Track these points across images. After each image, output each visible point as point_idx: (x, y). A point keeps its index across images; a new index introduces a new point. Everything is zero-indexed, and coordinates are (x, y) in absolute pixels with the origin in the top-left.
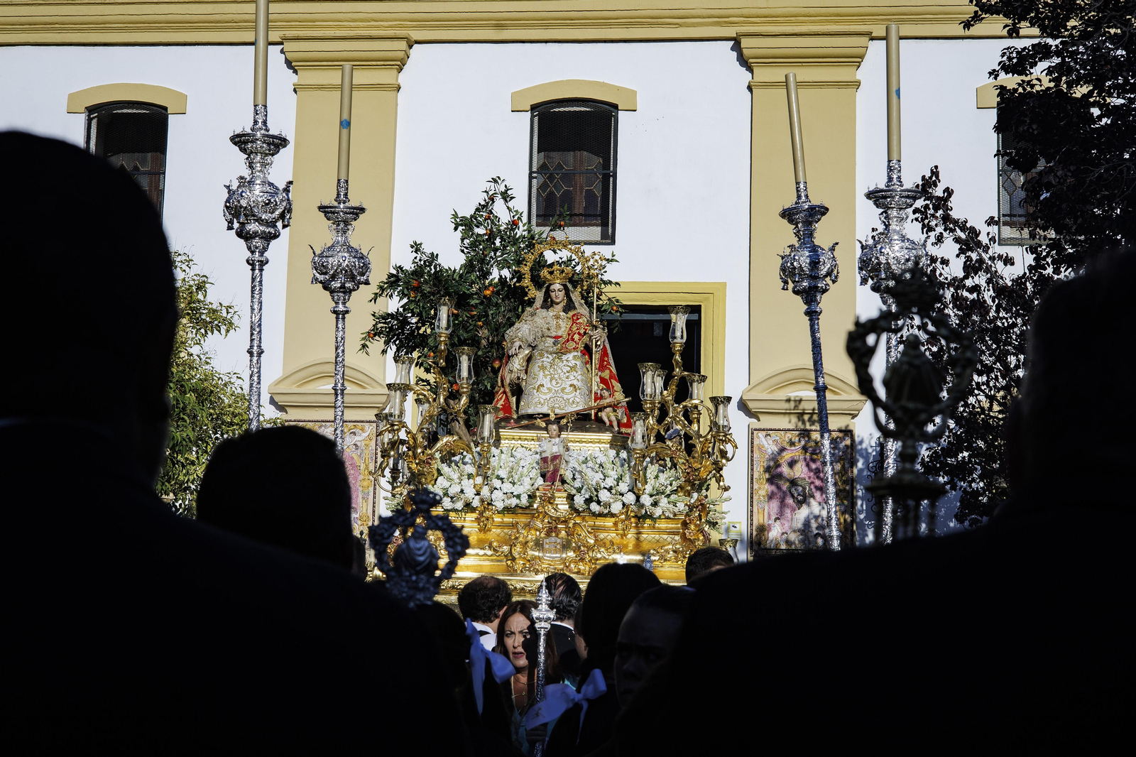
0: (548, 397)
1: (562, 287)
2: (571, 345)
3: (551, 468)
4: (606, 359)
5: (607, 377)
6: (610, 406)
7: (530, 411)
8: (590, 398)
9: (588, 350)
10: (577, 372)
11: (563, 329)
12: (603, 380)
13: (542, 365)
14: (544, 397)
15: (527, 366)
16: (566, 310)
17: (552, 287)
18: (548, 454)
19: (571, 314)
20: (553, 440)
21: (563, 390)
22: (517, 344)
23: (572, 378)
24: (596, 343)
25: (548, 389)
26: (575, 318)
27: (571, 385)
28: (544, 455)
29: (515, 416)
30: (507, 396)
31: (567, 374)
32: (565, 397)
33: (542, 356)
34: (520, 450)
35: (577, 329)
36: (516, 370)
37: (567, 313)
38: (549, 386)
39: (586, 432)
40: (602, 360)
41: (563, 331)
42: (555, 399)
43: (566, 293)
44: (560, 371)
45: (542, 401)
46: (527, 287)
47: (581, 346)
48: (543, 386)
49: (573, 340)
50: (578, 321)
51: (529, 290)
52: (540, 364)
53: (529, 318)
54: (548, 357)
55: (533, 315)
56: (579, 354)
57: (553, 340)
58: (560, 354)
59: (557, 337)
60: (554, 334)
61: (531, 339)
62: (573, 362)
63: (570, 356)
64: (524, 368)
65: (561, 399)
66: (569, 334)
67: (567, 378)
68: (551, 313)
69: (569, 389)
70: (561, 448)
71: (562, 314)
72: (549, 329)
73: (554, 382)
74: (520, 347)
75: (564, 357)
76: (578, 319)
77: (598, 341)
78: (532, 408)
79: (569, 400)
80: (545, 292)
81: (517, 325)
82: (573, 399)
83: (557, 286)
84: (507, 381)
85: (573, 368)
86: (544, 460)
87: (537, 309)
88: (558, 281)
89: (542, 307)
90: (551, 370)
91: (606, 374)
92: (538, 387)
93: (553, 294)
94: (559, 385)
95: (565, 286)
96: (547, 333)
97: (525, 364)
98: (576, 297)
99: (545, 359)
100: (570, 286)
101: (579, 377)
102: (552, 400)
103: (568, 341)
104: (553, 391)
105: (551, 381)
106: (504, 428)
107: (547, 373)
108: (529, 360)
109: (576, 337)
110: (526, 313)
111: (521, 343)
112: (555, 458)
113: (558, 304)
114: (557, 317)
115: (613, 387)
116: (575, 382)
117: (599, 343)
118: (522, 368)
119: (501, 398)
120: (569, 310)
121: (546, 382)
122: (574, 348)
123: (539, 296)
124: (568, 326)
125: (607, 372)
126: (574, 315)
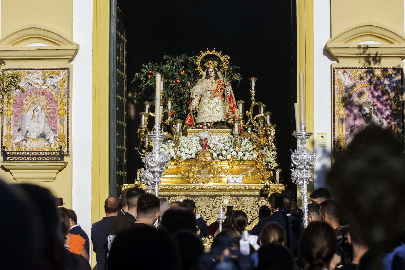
0: (207, 115)
1: (213, 70)
2: (217, 94)
3: (205, 143)
4: (232, 99)
5: (232, 106)
6: (232, 118)
7: (200, 121)
8: (224, 115)
9: (224, 95)
10: (219, 105)
11: (214, 87)
12: (230, 108)
13: (205, 102)
14: (205, 116)
15: (199, 103)
16: (215, 79)
17: (209, 70)
18: (203, 138)
19: (217, 80)
20: (205, 132)
21: (213, 113)
22: (195, 94)
23: (217, 107)
24: (227, 93)
25: (207, 112)
26: (219, 82)
27: (217, 110)
28: (201, 138)
29: (194, 124)
30: (191, 116)
31: (215, 106)
32: (214, 115)
33: (205, 99)
34: (195, 137)
35: (220, 87)
36: (194, 105)
37: (216, 81)
38: (208, 111)
39: (222, 129)
40: (230, 100)
41: (214, 88)
42: (210, 116)
43: (215, 72)
44: (212, 105)
45: (205, 117)
46: (200, 70)
47: (221, 94)
48: (205, 111)
49: (218, 91)
50: (220, 84)
51: (200, 71)
52: (204, 102)
53: (200, 83)
54: (207, 99)
55: (202, 82)
56: (220, 97)
57: (210, 92)
58: (212, 98)
59: (211, 91)
60: (210, 89)
61: (201, 92)
62: (218, 101)
63: (216, 98)
64: (198, 104)
65: (212, 116)
66: (216, 89)
67: (215, 107)
68: (209, 81)
69: (216, 112)
70: (208, 135)
71: (214, 81)
72: (208, 88)
73: (209, 109)
74: (196, 96)
75: (214, 99)
76: (220, 83)
77: (227, 91)
78: (201, 120)
79: (215, 116)
80: (207, 72)
81: (195, 86)
82: (217, 116)
83: (211, 70)
84: (191, 110)
85: (218, 103)
86: (202, 140)
87: (204, 79)
88: (212, 67)
89: (206, 79)
90: (208, 105)
91: (232, 105)
92: (203, 112)
93: (210, 73)
94: (211, 110)
95: (214, 69)
96: (207, 89)
97: (198, 102)
98: (219, 73)
99: (206, 100)
100: (216, 69)
101: (220, 107)
102: (209, 116)
103: (216, 92)
104: (209, 113)
105: (208, 109)
106: (189, 129)
107: (207, 106)
108: (200, 100)
109: (219, 90)
110: (199, 80)
111: (196, 94)
112: (206, 139)
113: (212, 77)
114: (212, 82)
115: (235, 110)
116: (218, 109)
117: (228, 92)
118: (197, 104)
119: (189, 117)
120: (217, 79)
121: (206, 109)
122: (218, 95)
123: (204, 74)
124: (216, 86)
125: (232, 104)
126: (218, 81)
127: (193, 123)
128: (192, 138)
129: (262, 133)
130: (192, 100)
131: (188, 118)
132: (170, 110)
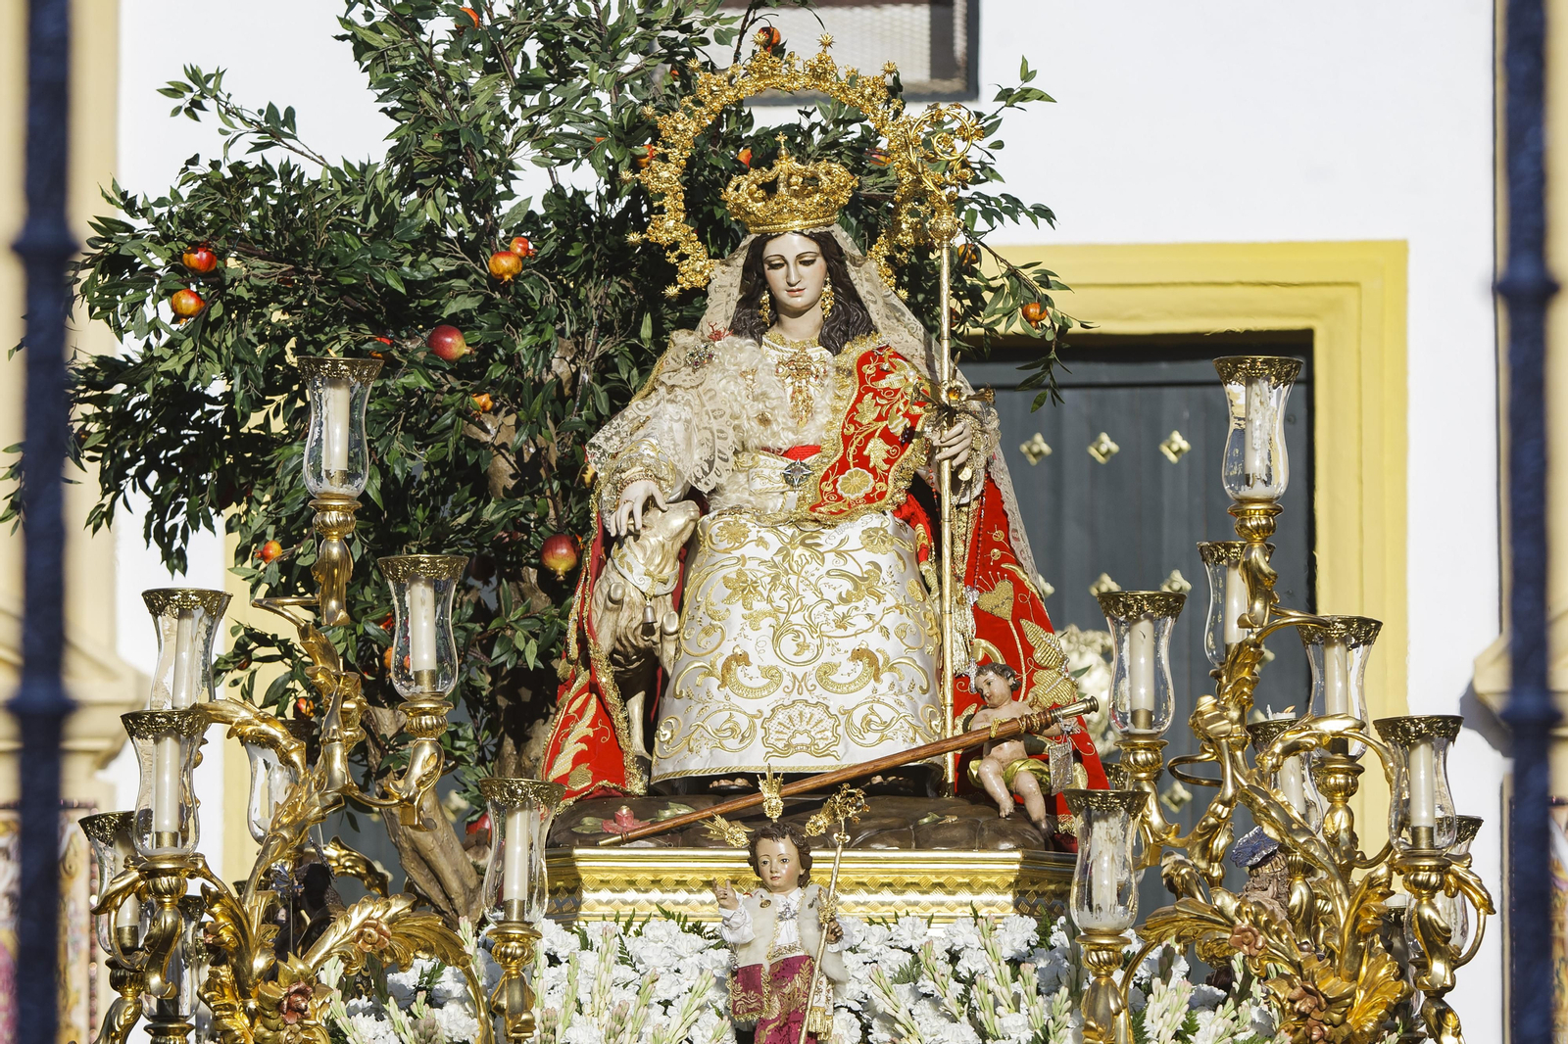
0: (765, 704)
1: (813, 247)
2: (857, 484)
3: (775, 1009)
4: (998, 535)
5: (1005, 612)
6: (1014, 736)
7: (697, 764)
8: (934, 701)
9: (922, 501)
10: (879, 598)
11: (822, 419)
12: (987, 625)
13: (740, 573)
14: (751, 706)
15: (683, 579)
16: (834, 336)
17: (772, 249)
18: (759, 956)
19: (853, 351)
20: (778, 898)
21: (825, 674)
22: (637, 492)
23: (860, 621)
24: (955, 474)
25: (772, 674)
26: (869, 370)
27: (858, 655)
28: (744, 960)
29: (637, 786)
30: (603, 707)
31: (841, 609)
32: (836, 702)
33: (738, 536)
34: (658, 928)
35: (880, 418)
36: (637, 597)
37: (837, 351)
38: (770, 659)
39: (919, 847)
40: (980, 543)
41: (823, 427)
42: (794, 712)
43: (829, 270)
44: (810, 598)
45: (743, 723)
46: (674, 246)
47: (896, 490)
48: (742, 659)
49: (863, 462)
50: (883, 384)
51: (683, 257)
52: (731, 572)
53: (685, 376)
54: (761, 541)
55: (699, 361)
56: (889, 522)
57: (784, 463)
58: (810, 527)
59: (797, 453)
60: (786, 440)
61: (691, 465)
62: (865, 557)
63: (852, 532)
64: (671, 586)
65: (818, 713)
66: (847, 440)
67: (842, 623)
68: (774, 350)
69: (849, 671)
70: (811, 931)
71: (818, 353)
72: (764, 421)
73: (788, 644)
74: (649, 503)
75: (829, 539)
76: (881, 374)
77: (962, 466)
78: (705, 752)
79: (848, 713)
80: (747, 269)
81: (636, 408)
82: (864, 710)
83: (790, 244)
84: (604, 643)
85: (864, 584)
86: (747, 977)
87: (717, 336)
88: (797, 223)
89: (736, 329)
90: (777, 595)
91: (1000, 600)
92: (727, 667)
93: (777, 277)
94: (807, 655)
95: (826, 244)
96: (757, 435)
97: (671, 570)
98: (871, 279)
99: (749, 550)
100: (844, 239)
101: (891, 621)
102: (781, 716)
103: (843, 466)
104: (787, 681)
105: (776, 639)
106: (591, 841)
107: (760, 606)
108: (689, 550)
109: (877, 450)
110: (670, 353)
111: (654, 489)
112: (787, 968)
113: (797, 313)
114: (799, 368)
115: (1029, 650)
116: (874, 642)
117: (965, 475)
118: (660, 589)
119: (581, 712)
120: (847, 337)
121: (756, 643)
122: (869, 499)
123: (725, 281)
124: (845, 406)
125: (1005, 588)
126: (864, 360)
127: (621, 780)
128: (633, 945)
129: (1357, 919)
130: (609, 542)
131: (568, 721)
132: (426, 678)
